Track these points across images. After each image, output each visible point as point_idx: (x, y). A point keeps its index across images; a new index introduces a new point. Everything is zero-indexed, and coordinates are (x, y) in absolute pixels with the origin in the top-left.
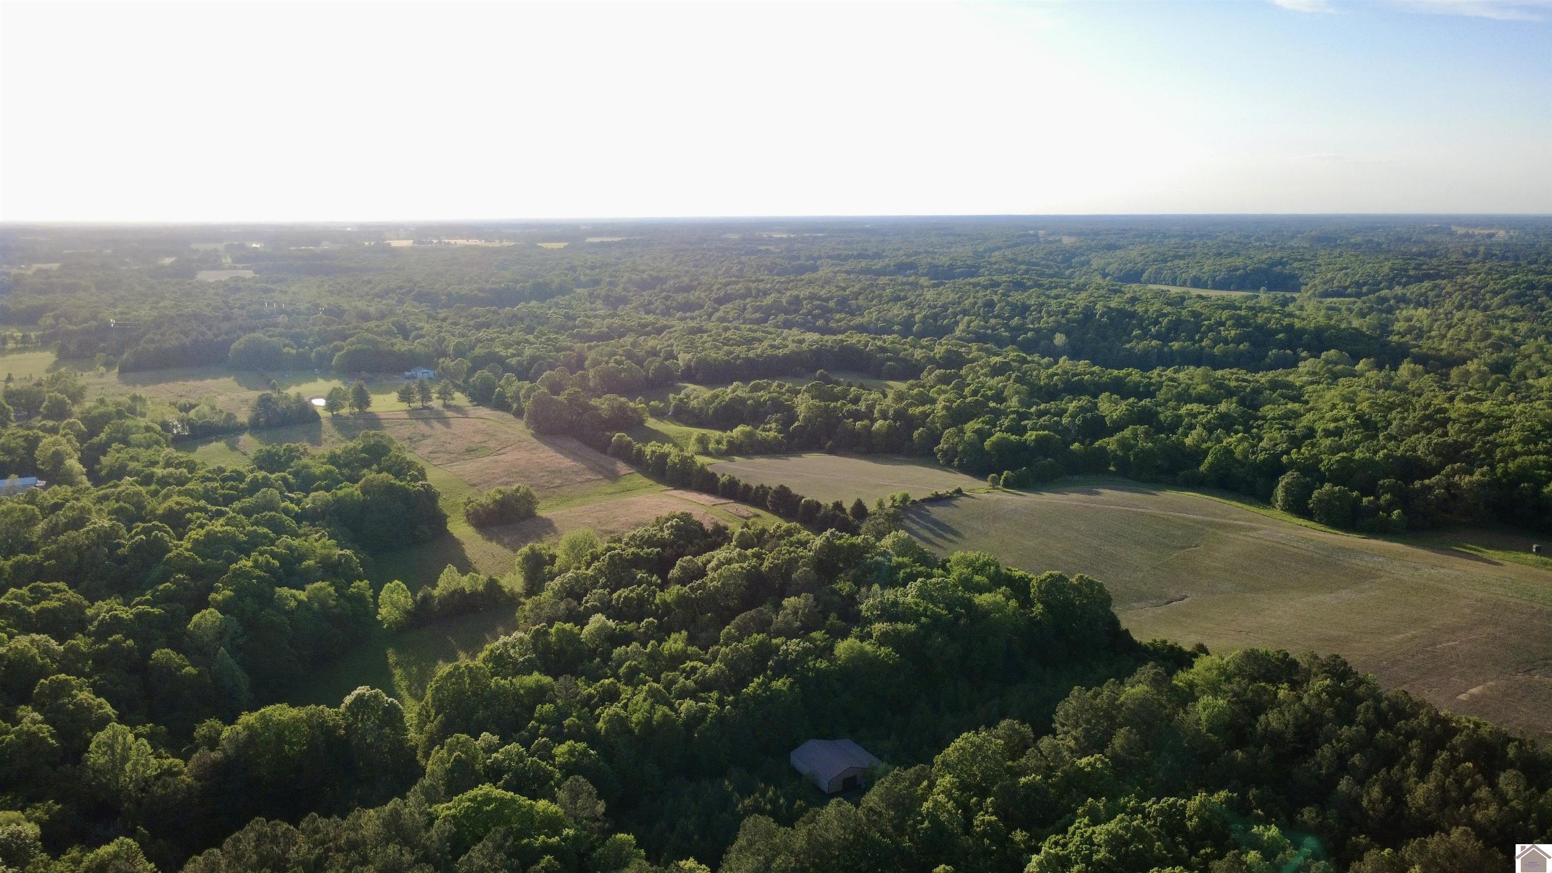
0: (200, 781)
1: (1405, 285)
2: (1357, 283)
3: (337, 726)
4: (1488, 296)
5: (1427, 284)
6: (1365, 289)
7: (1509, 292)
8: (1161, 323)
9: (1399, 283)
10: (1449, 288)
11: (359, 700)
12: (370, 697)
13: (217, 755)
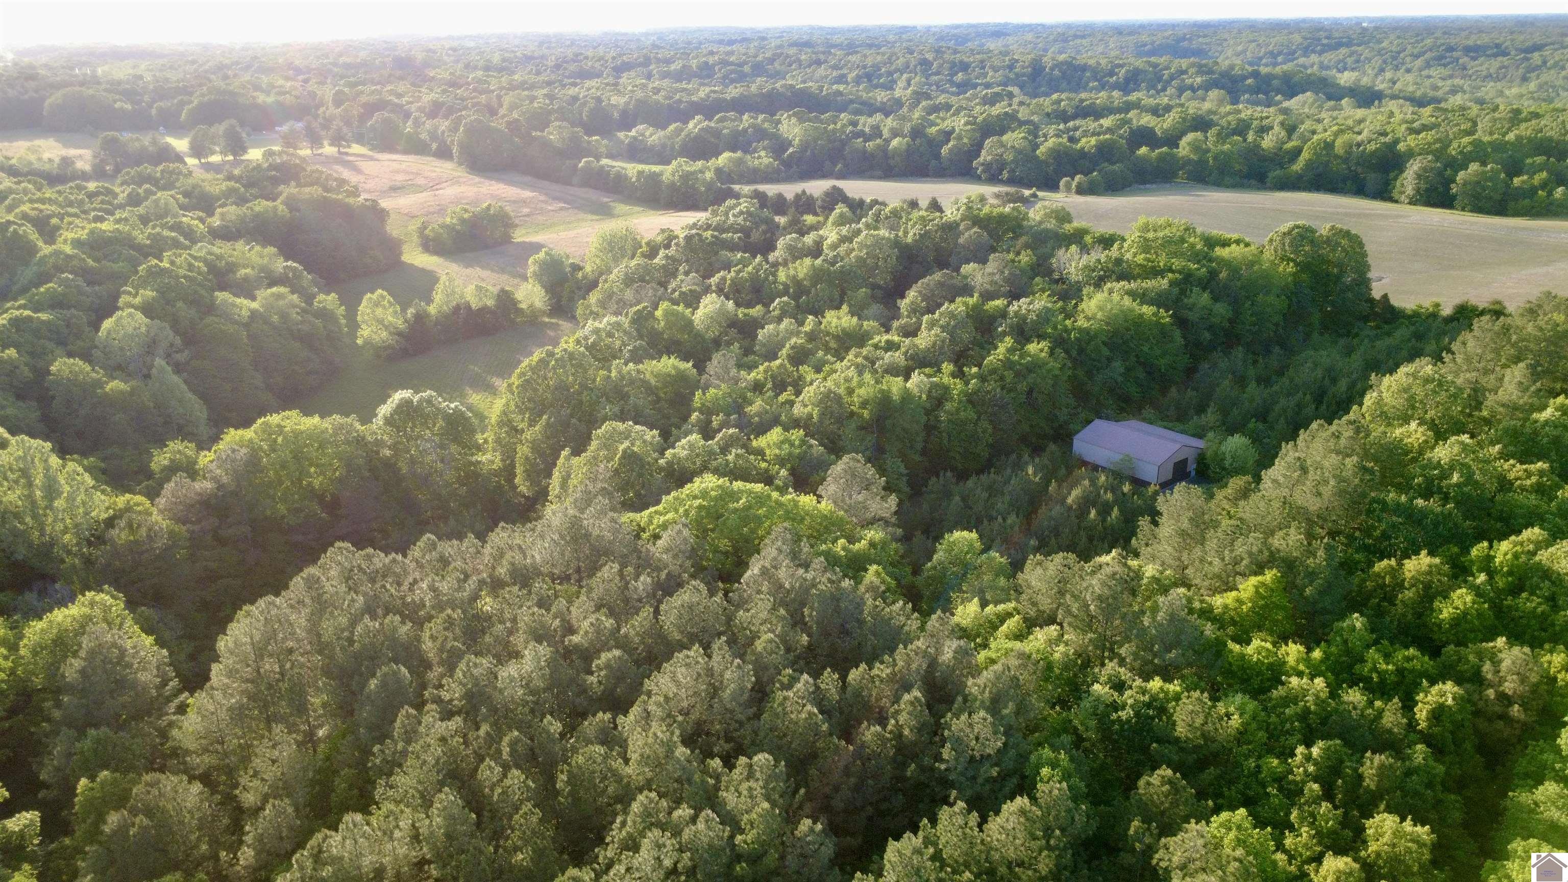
0: (184, 524)
1: (1320, 53)
2: (1271, 53)
4: (1408, 59)
5: (1343, 51)
6: (1280, 59)
7: (1428, 55)
8: (1117, 74)
9: (1314, 51)
10: (1367, 53)
11: (405, 405)
12: (420, 401)
13: (204, 486)
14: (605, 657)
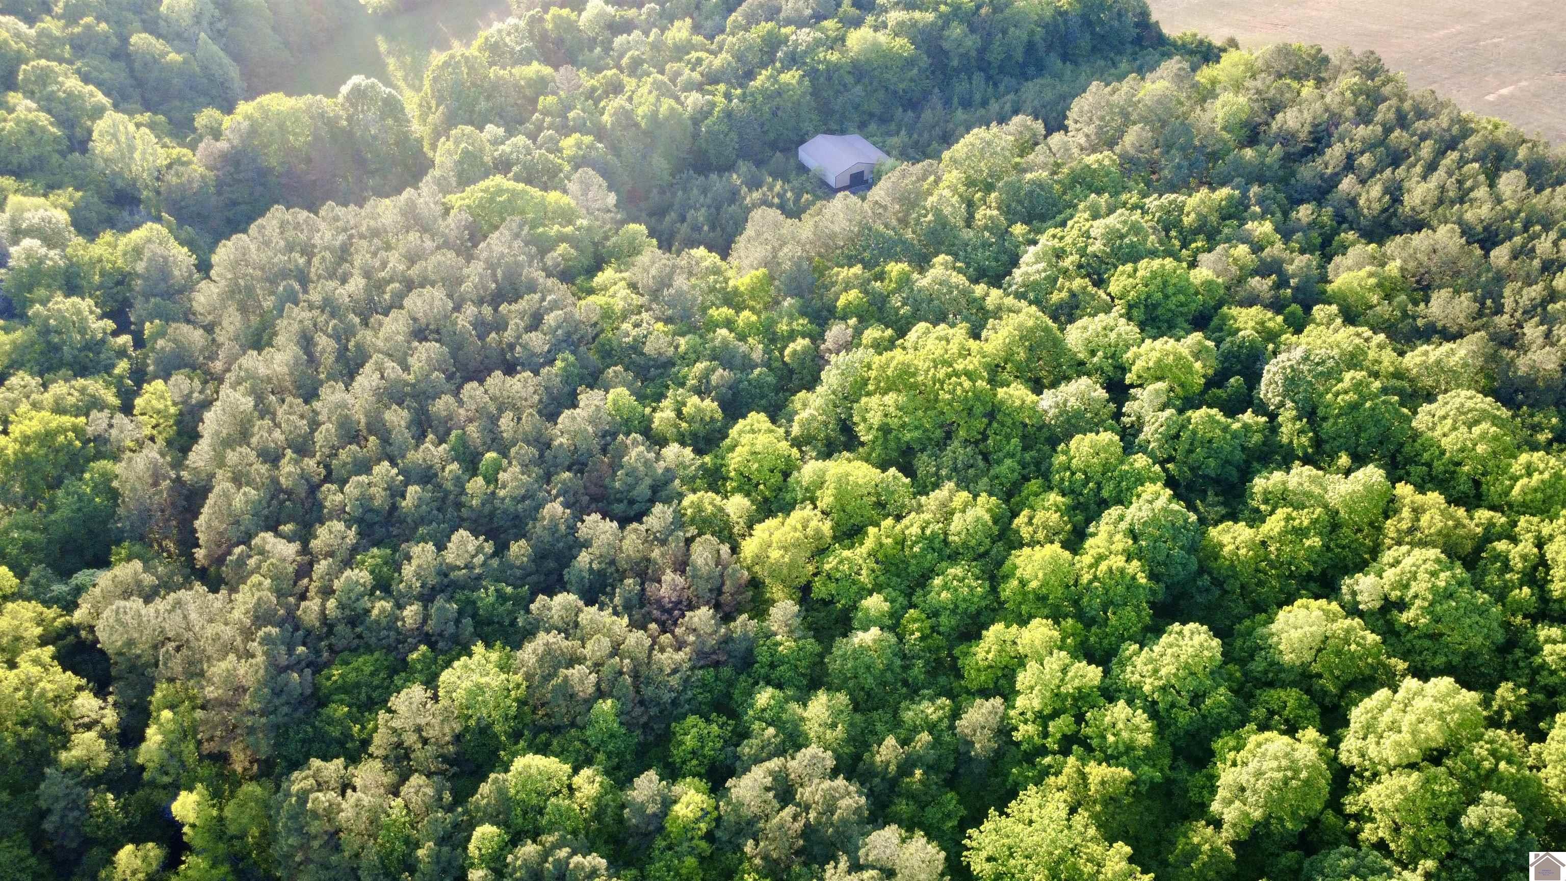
0: (212, 171)
3: (338, 117)
11: (356, 89)
12: (366, 86)
13: (223, 145)
14: (392, 286)
